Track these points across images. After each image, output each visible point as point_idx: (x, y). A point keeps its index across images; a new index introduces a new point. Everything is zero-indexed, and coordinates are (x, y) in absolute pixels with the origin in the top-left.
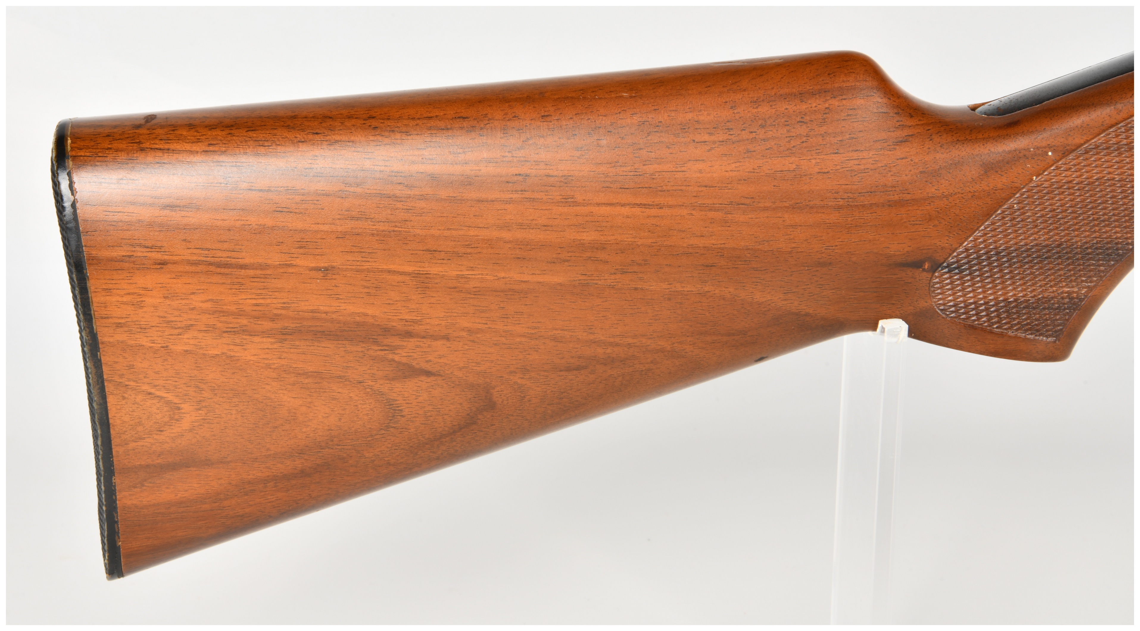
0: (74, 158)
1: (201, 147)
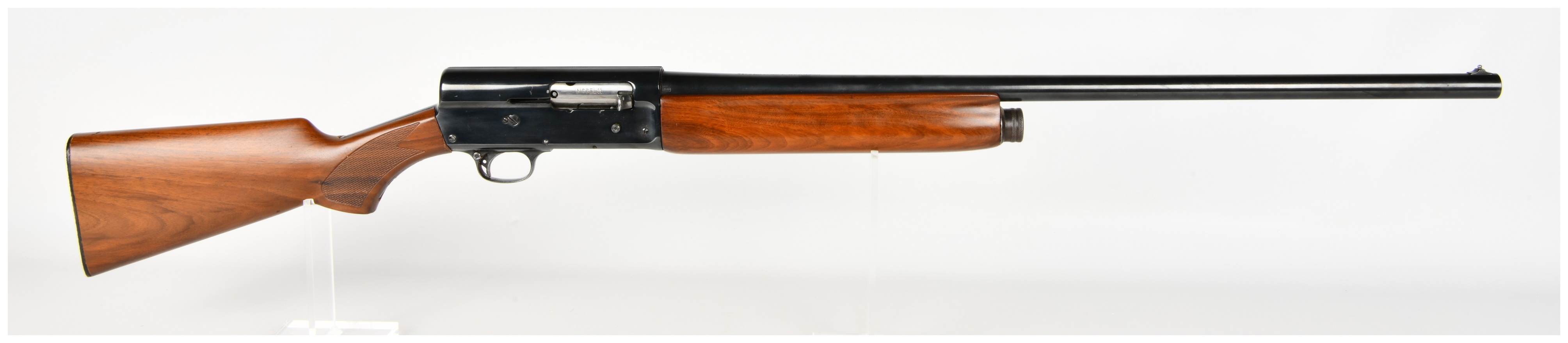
0: (72, 143)
1: (108, 141)
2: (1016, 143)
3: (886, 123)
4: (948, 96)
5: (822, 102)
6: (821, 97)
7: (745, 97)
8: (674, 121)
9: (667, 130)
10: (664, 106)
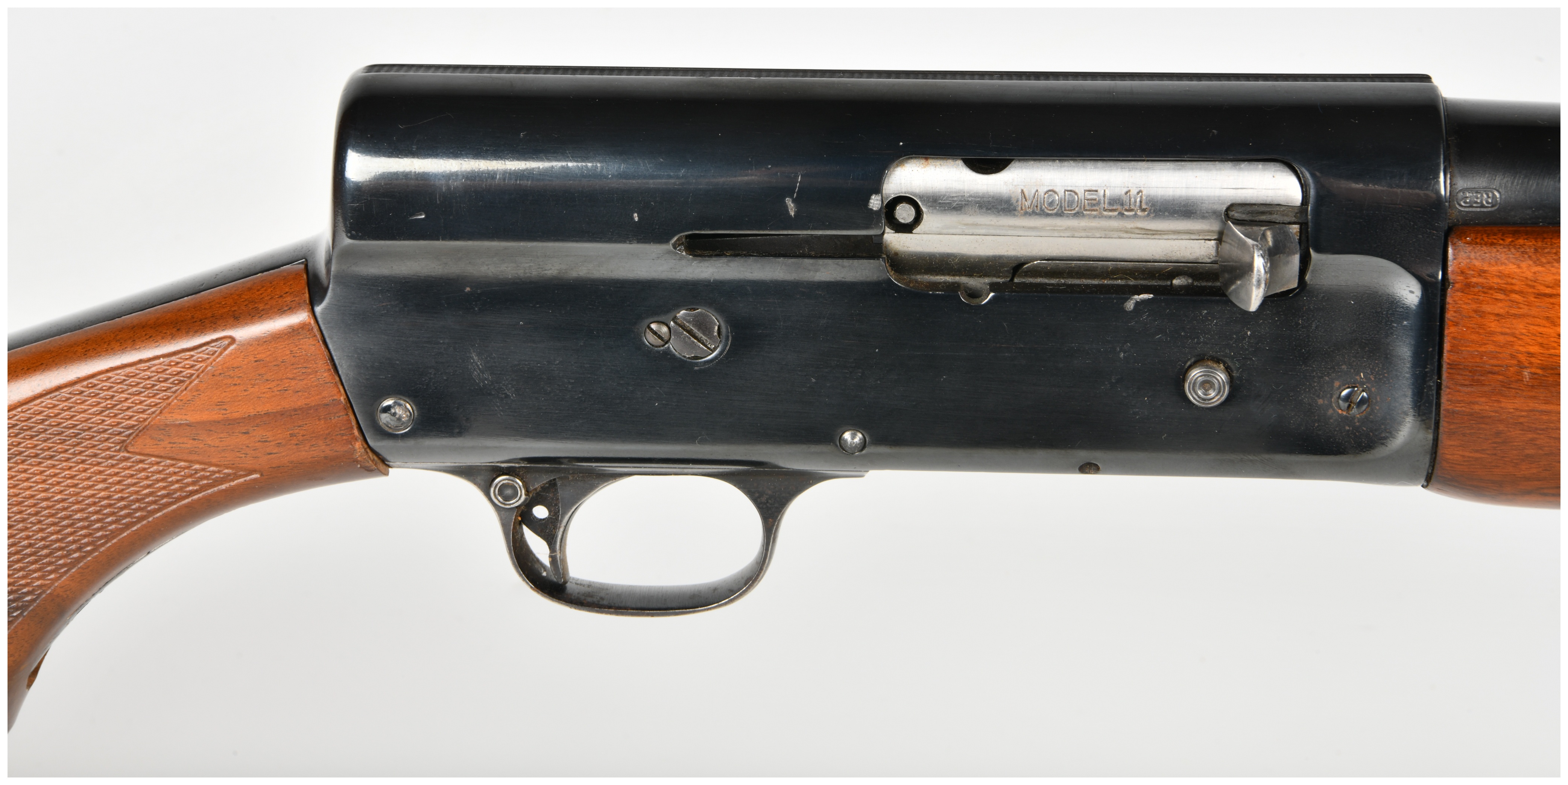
8: (1513, 357)
9: (1471, 402)
10: (1468, 285)
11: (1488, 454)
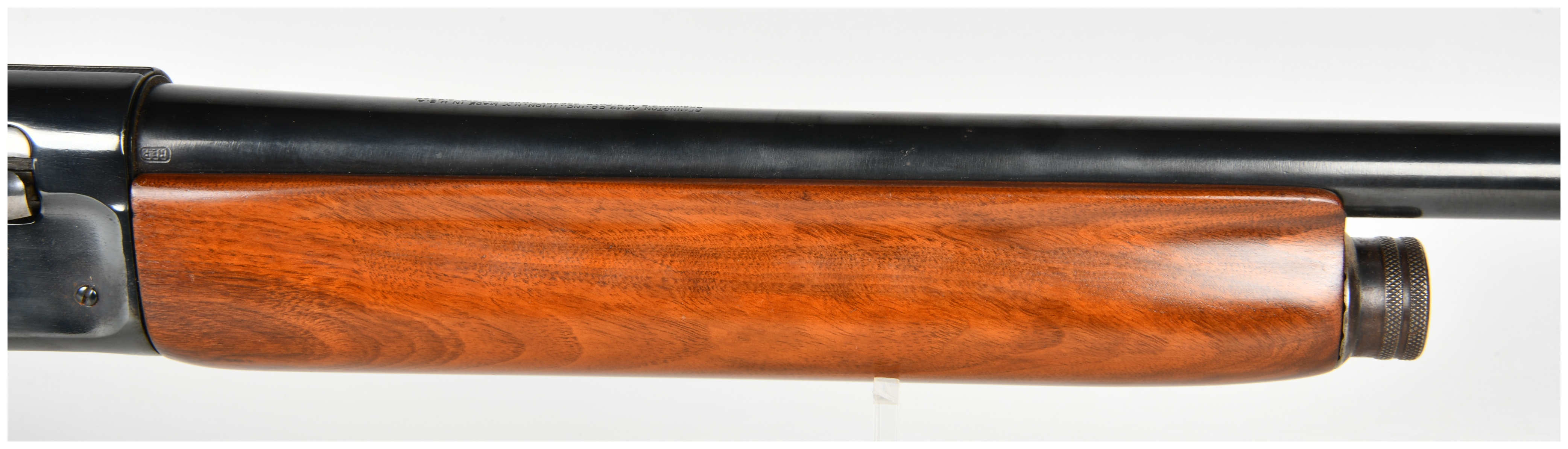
2: (1394, 363)
3: (928, 291)
4: (1155, 197)
5: (701, 211)
6: (698, 192)
7: (432, 187)
8: (182, 265)
9: (159, 297)
10: (145, 215)
11: (179, 333)
